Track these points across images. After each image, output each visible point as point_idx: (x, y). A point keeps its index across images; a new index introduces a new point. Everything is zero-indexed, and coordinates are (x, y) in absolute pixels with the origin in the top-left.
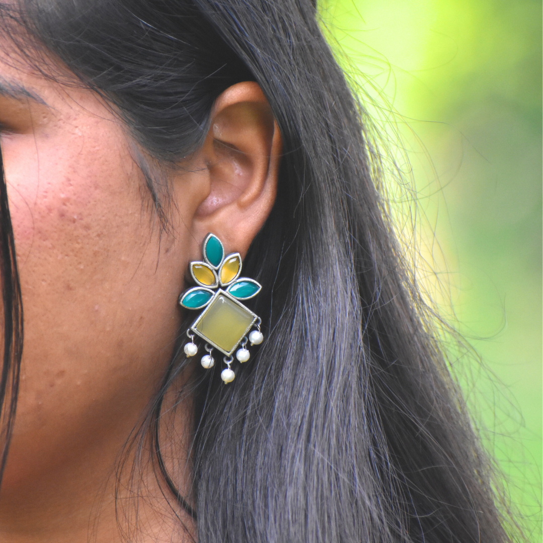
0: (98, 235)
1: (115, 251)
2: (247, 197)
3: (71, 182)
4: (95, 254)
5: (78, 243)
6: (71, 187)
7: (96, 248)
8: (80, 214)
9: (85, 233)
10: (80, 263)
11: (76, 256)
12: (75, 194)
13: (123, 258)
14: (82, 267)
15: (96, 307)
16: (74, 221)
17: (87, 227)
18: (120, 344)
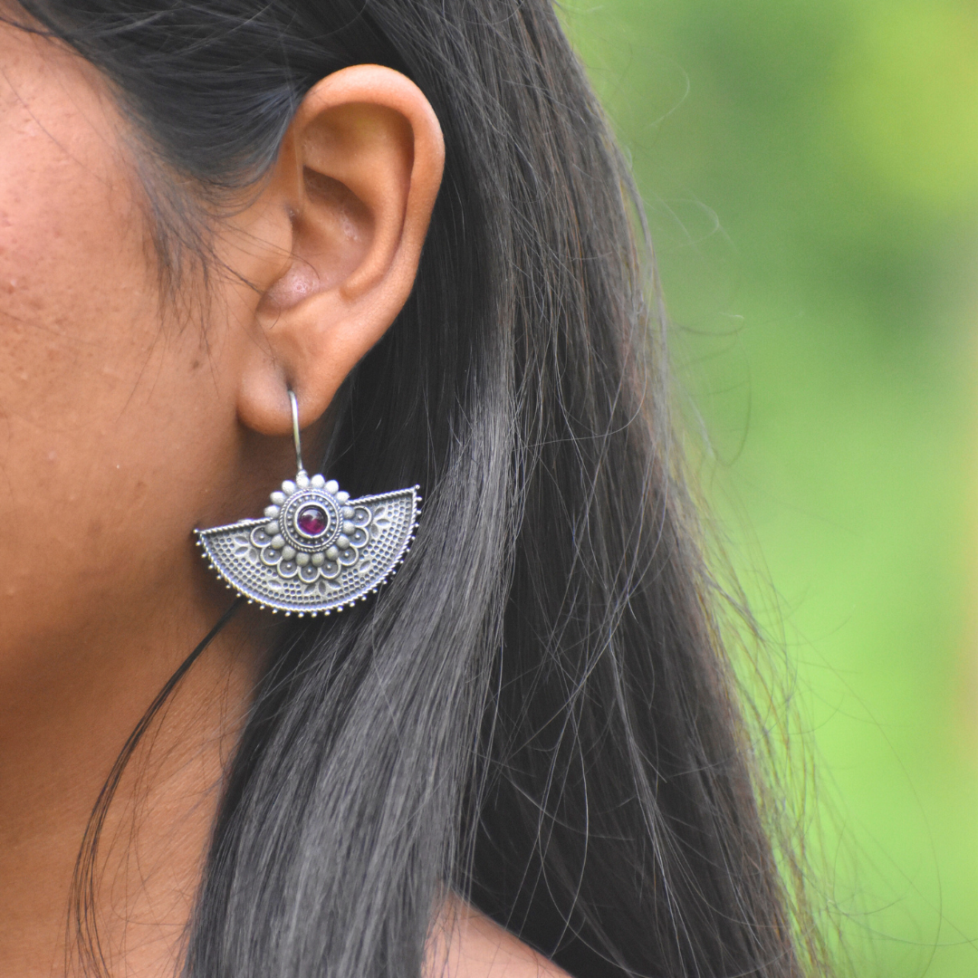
0: (58, 322)
1: (91, 355)
2: (358, 280)
3: (10, 220)
4: (52, 355)
5: (17, 331)
6: (8, 229)
7: (53, 345)
8: (24, 278)
9: (30, 314)
10: (21, 369)
11: (12, 354)
12: (14, 241)
13: (107, 370)
14: (24, 376)
15: (51, 456)
16: (11, 290)
17: (37, 305)
18: (95, 529)
